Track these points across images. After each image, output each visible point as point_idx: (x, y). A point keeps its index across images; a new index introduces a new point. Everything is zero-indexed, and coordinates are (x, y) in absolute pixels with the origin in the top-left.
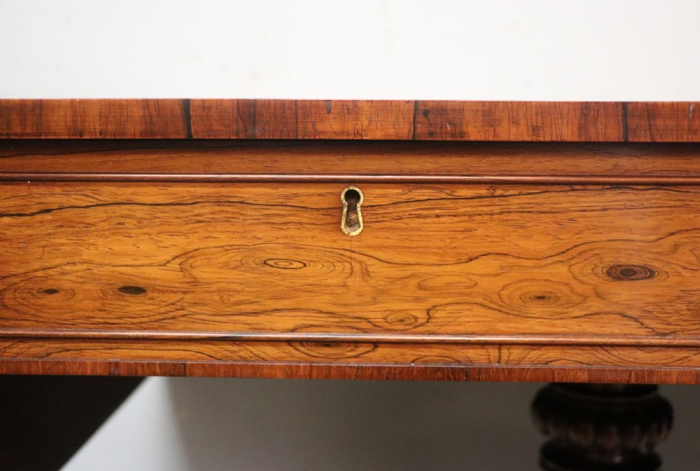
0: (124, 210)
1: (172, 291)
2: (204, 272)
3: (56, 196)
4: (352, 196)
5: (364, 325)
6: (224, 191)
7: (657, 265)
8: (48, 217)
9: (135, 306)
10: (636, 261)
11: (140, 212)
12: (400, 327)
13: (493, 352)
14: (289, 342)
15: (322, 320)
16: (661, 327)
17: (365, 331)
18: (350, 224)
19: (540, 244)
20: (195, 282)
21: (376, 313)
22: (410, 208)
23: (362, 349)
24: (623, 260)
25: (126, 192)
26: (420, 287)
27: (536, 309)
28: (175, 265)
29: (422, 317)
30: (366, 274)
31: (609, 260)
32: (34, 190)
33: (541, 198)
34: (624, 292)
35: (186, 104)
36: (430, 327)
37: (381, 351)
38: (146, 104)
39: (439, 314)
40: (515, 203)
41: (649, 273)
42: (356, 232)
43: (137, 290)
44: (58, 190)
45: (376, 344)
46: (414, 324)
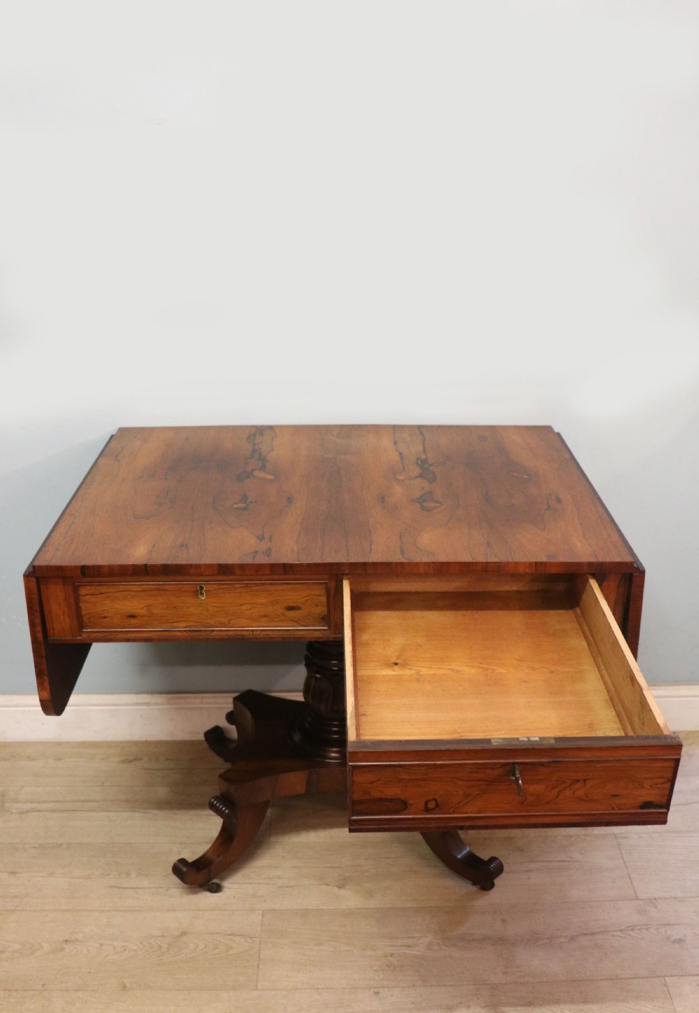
0: (128, 593)
1: (143, 616)
2: (155, 611)
3: (104, 589)
4: (202, 588)
5: (208, 625)
6: (160, 587)
7: (301, 606)
8: (102, 595)
9: (133, 621)
10: (294, 605)
11: (132, 593)
12: (220, 625)
13: (251, 633)
14: (185, 631)
15: (195, 624)
16: (305, 624)
17: (209, 627)
18: (202, 594)
19: (263, 600)
20: (152, 614)
21: (212, 622)
22: (220, 591)
23: (208, 633)
24: (290, 605)
25: (128, 587)
26: (226, 614)
27: (264, 619)
28: (145, 609)
29: (227, 622)
30: (208, 610)
31: (285, 605)
32: (97, 588)
33: (263, 587)
34: (292, 614)
35: (146, 565)
36: (230, 625)
37: (215, 633)
38: (133, 565)
39: (233, 622)
40: (254, 588)
41: (298, 608)
42: (203, 598)
43: (133, 616)
44: (105, 587)
45: (212, 631)
46: (224, 625)
